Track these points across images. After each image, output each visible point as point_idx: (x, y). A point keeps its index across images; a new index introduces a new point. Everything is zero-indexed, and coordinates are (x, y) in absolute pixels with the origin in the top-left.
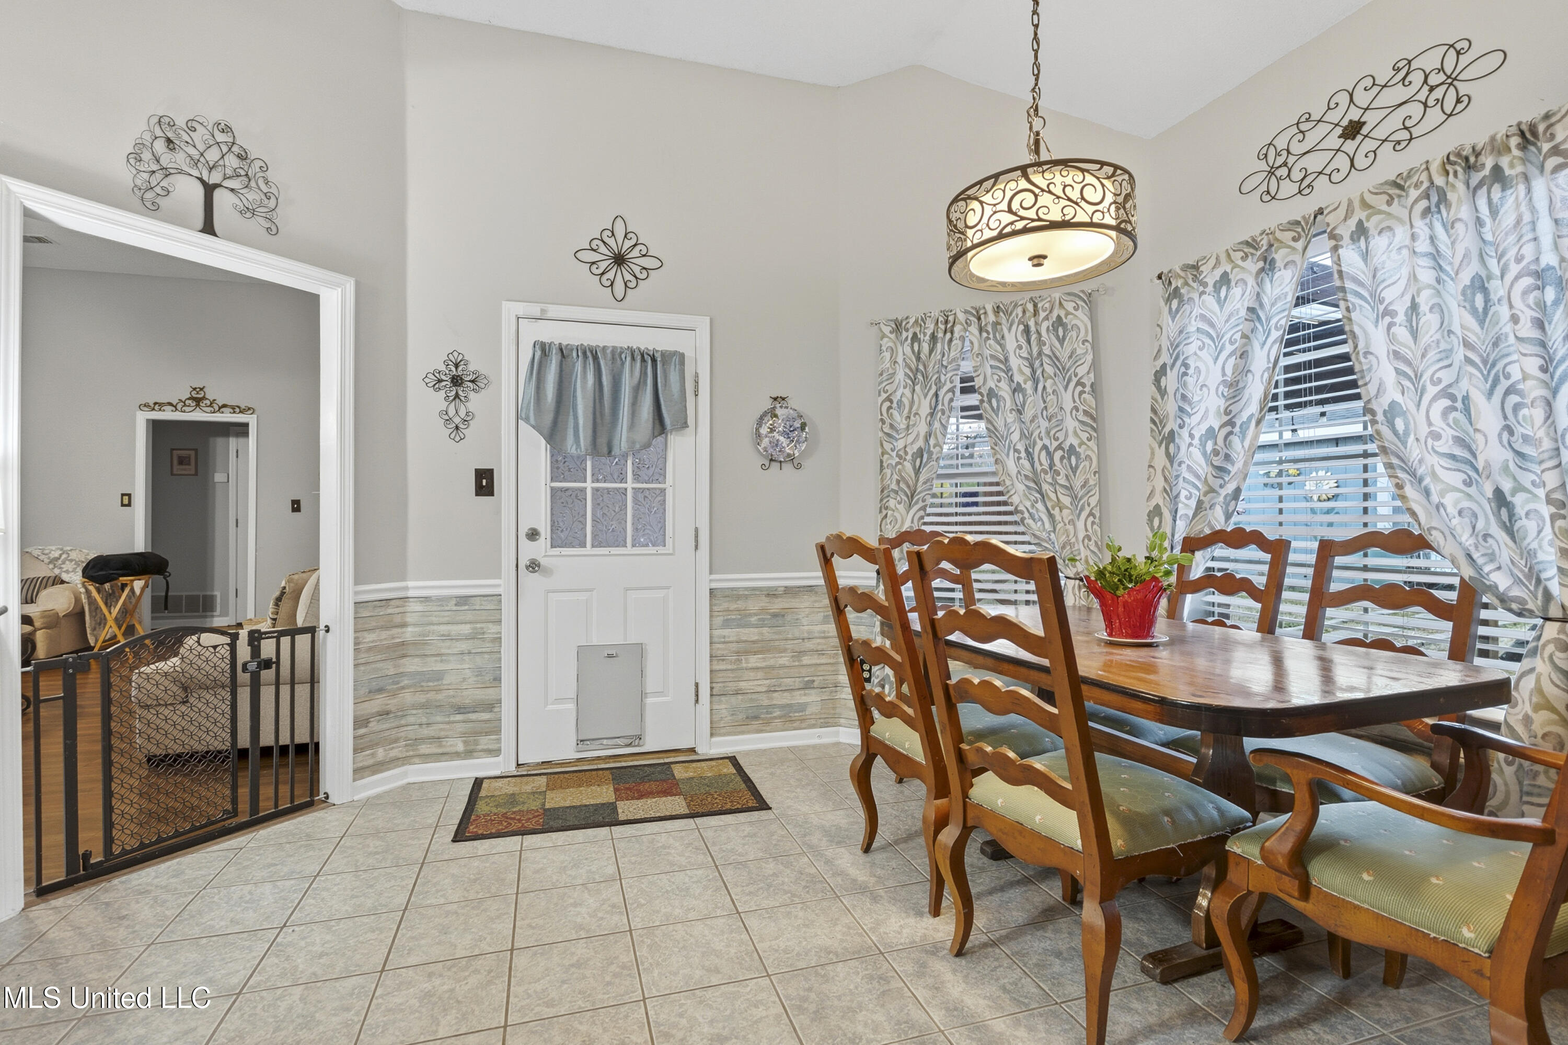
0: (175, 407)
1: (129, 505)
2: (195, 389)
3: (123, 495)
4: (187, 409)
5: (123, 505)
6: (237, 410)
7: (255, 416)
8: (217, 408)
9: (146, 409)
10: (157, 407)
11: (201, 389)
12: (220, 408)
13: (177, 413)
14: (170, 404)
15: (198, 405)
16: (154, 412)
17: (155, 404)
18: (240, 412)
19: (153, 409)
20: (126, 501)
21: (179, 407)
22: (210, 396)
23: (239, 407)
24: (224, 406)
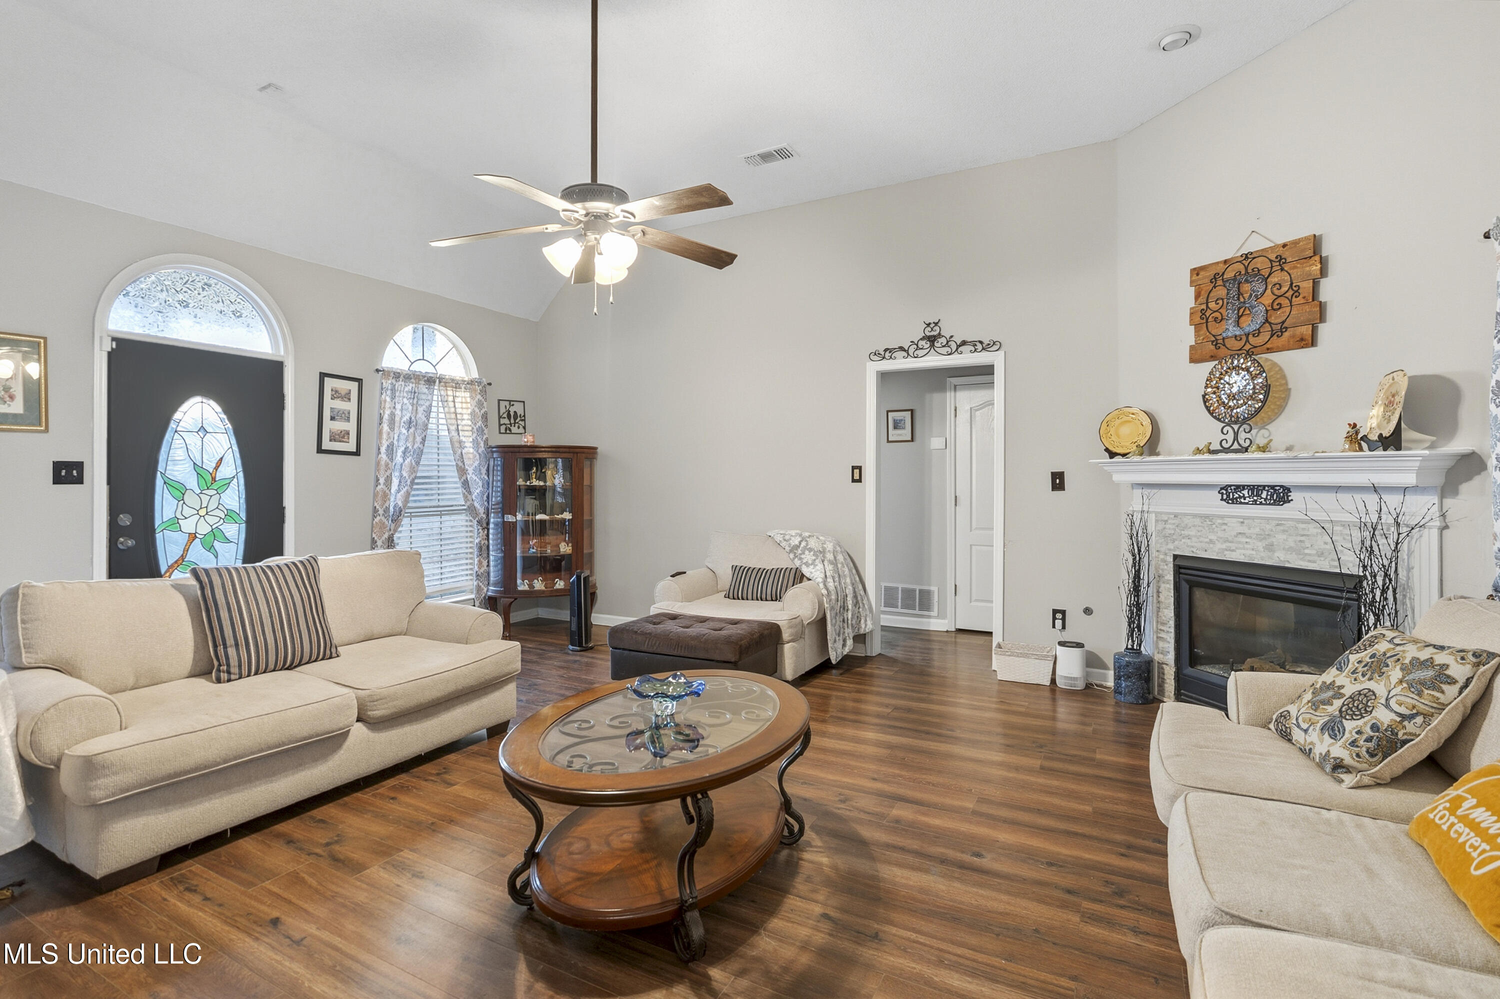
0: (907, 351)
1: (860, 481)
2: (928, 325)
3: (853, 468)
4: (920, 353)
5: (854, 481)
6: (979, 347)
7: (1001, 353)
8: (954, 347)
9: (876, 358)
10: (888, 355)
11: (936, 324)
12: (958, 346)
13: (910, 359)
14: (902, 349)
15: (932, 345)
16: (884, 361)
17: (886, 350)
18: (983, 349)
19: (884, 358)
20: (857, 477)
21: (911, 352)
22: (946, 333)
23: (981, 342)
24: (964, 343)
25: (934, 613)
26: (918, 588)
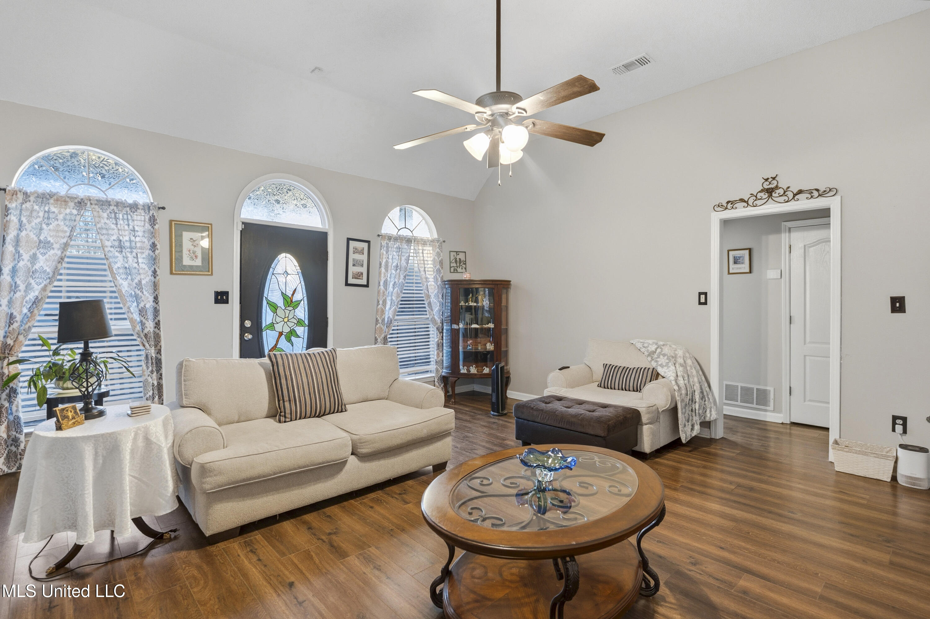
0: (747, 202)
1: (705, 303)
2: (767, 180)
3: (700, 294)
4: (759, 202)
5: (700, 303)
6: (816, 194)
7: (838, 198)
8: (791, 195)
9: (719, 209)
10: (729, 206)
11: (774, 178)
12: (795, 195)
13: (749, 208)
14: (742, 200)
15: (770, 196)
16: (727, 211)
17: (728, 202)
18: (820, 195)
19: (726, 208)
20: (703, 300)
21: (750, 202)
22: (783, 184)
23: (817, 190)
24: (800, 192)
25: (771, 408)
26: (755, 387)
